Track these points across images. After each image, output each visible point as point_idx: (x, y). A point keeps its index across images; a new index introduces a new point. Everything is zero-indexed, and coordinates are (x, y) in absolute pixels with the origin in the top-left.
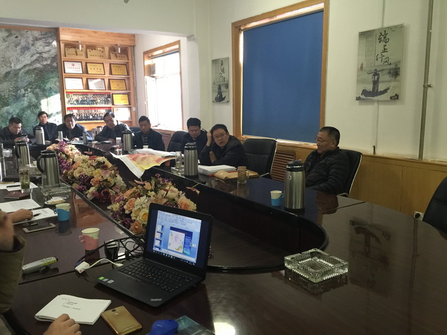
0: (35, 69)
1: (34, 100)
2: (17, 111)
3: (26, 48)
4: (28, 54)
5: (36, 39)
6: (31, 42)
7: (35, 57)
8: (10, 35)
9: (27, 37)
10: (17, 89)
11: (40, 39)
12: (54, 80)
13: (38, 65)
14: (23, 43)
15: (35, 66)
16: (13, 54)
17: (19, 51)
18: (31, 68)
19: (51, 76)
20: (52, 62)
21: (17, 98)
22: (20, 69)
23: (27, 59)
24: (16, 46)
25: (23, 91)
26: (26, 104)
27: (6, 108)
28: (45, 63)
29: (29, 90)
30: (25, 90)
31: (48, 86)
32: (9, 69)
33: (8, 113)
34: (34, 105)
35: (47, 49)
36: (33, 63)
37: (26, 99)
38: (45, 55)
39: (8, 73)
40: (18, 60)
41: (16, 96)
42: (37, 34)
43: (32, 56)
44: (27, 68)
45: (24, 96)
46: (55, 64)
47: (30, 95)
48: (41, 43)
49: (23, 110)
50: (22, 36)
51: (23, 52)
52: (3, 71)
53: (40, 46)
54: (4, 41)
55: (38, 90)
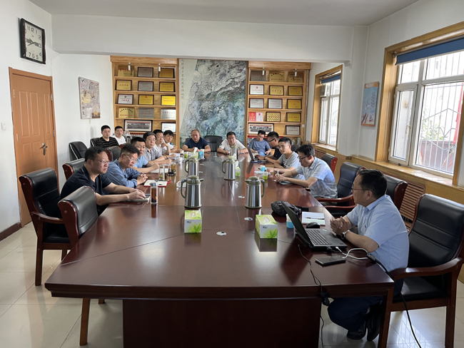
0: (228, 91)
1: (225, 116)
2: (212, 124)
3: (224, 75)
4: (224, 79)
5: (232, 67)
6: (228, 70)
7: (229, 82)
8: (213, 65)
9: (225, 66)
10: (214, 107)
12: (241, 100)
13: (231, 88)
14: (222, 71)
15: (228, 89)
16: (214, 79)
17: (218, 77)
18: (226, 90)
19: (239, 96)
20: (241, 85)
21: (214, 114)
22: (217, 92)
23: (223, 84)
24: (217, 73)
25: (218, 108)
26: (219, 119)
27: (205, 121)
28: (236, 86)
29: (222, 108)
30: (220, 108)
31: (236, 105)
32: (210, 92)
33: (206, 125)
34: (224, 120)
35: (239, 74)
36: (227, 86)
37: (219, 115)
38: (236, 80)
39: (209, 94)
40: (217, 85)
41: (212, 113)
42: (232, 64)
43: (227, 81)
44: (222, 91)
45: (218, 113)
46: (243, 87)
47: (222, 111)
48: (234, 70)
49: (217, 123)
50: (221, 65)
51: (221, 78)
52: (206, 93)
53: (234, 73)
54: (209, 69)
55: (228, 108)
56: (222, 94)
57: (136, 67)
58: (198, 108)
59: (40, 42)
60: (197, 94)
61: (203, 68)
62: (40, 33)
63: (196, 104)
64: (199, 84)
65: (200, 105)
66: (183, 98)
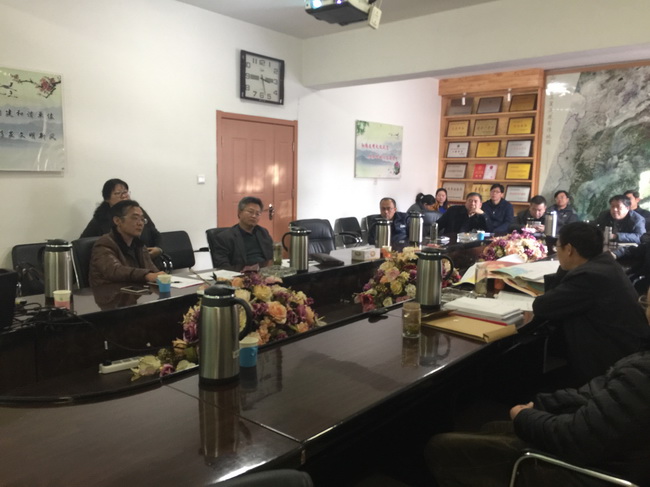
0: (640, 125)
1: (630, 172)
2: (602, 188)
3: (633, 94)
4: (633, 103)
6: (641, 84)
7: (643, 107)
8: (612, 78)
9: (637, 78)
10: (608, 155)
13: (646, 119)
14: (629, 87)
15: (641, 120)
16: (611, 105)
17: (620, 100)
18: (635, 123)
21: (606, 169)
22: (617, 127)
23: (631, 110)
24: (617, 94)
25: (616, 158)
26: (617, 177)
27: (588, 183)
29: (626, 157)
30: (620, 158)
32: (601, 128)
33: (589, 190)
34: (628, 181)
36: (639, 115)
37: (618, 170)
39: (599, 133)
40: (617, 114)
41: (604, 166)
43: (639, 105)
44: (628, 124)
45: (616, 166)
47: (625, 165)
50: (629, 76)
51: (626, 100)
52: (593, 131)
54: (602, 87)
55: (638, 157)
56: (628, 131)
57: (477, 99)
58: (576, 160)
59: (274, 77)
60: (577, 133)
61: (591, 86)
62: (276, 65)
63: (573, 151)
64: (581, 115)
65: (579, 154)
66: (548, 142)
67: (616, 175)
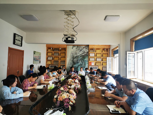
1: (81, 63)
2: (77, 66)
3: (81, 50)
4: (81, 52)
6: (82, 49)
7: (83, 52)
8: (78, 47)
9: (82, 48)
10: (78, 60)
11: (85, 48)
12: (87, 58)
13: (83, 54)
14: (80, 49)
15: (83, 55)
16: (78, 52)
18: (82, 55)
19: (86, 57)
22: (79, 55)
23: (81, 53)
24: (79, 50)
25: (79, 61)
28: (85, 54)
30: (80, 61)
31: (85, 60)
32: (77, 55)
33: (75, 66)
35: (86, 50)
36: (82, 54)
37: (79, 63)
38: (85, 52)
39: (76, 56)
40: (79, 53)
41: (77, 62)
42: (84, 46)
44: (81, 55)
45: (79, 62)
46: (87, 54)
48: (84, 49)
49: (79, 66)
50: (80, 47)
51: (80, 51)
52: (75, 56)
53: (84, 50)
54: (76, 48)
55: (82, 61)
56: (80, 56)
57: (54, 48)
58: (73, 61)
59: (20, 40)
60: (73, 56)
61: (75, 48)
62: (21, 38)
63: (72, 59)
64: (73, 53)
65: (73, 60)
66: (68, 57)
67: (79, 64)
